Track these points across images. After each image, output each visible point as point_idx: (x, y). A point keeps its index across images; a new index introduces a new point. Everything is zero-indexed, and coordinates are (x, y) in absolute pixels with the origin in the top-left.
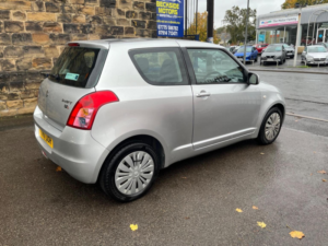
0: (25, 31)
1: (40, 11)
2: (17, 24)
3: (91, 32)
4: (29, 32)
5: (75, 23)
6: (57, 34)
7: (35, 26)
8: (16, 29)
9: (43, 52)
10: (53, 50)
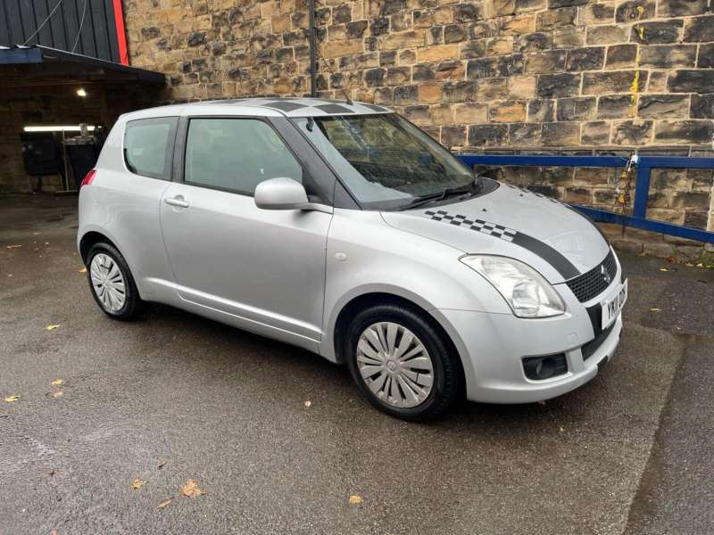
0: (412, 82)
1: (436, 44)
2: (403, 71)
3: (519, 71)
4: (416, 83)
5: (491, 56)
6: (455, 82)
7: (425, 73)
8: (400, 79)
9: (429, 116)
10: (445, 112)
